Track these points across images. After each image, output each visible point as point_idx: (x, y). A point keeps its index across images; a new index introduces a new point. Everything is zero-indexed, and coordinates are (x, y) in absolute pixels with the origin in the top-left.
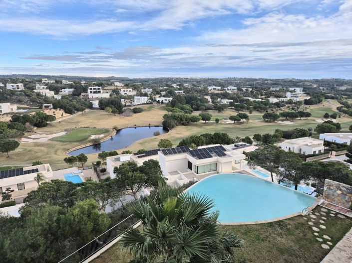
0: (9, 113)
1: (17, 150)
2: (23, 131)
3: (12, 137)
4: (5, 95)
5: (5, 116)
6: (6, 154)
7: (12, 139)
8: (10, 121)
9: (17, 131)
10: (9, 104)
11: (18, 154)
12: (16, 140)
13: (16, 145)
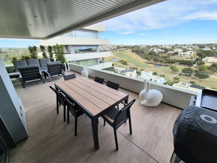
0: (211, 62)
1: (206, 79)
2: (215, 72)
3: (207, 73)
4: (214, 53)
5: (209, 63)
6: (200, 79)
7: (206, 74)
8: (210, 66)
9: (211, 71)
10: (214, 58)
11: (205, 81)
12: (208, 75)
13: (208, 77)
